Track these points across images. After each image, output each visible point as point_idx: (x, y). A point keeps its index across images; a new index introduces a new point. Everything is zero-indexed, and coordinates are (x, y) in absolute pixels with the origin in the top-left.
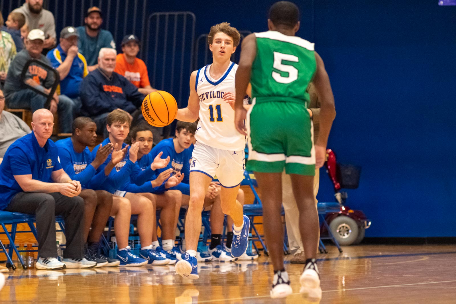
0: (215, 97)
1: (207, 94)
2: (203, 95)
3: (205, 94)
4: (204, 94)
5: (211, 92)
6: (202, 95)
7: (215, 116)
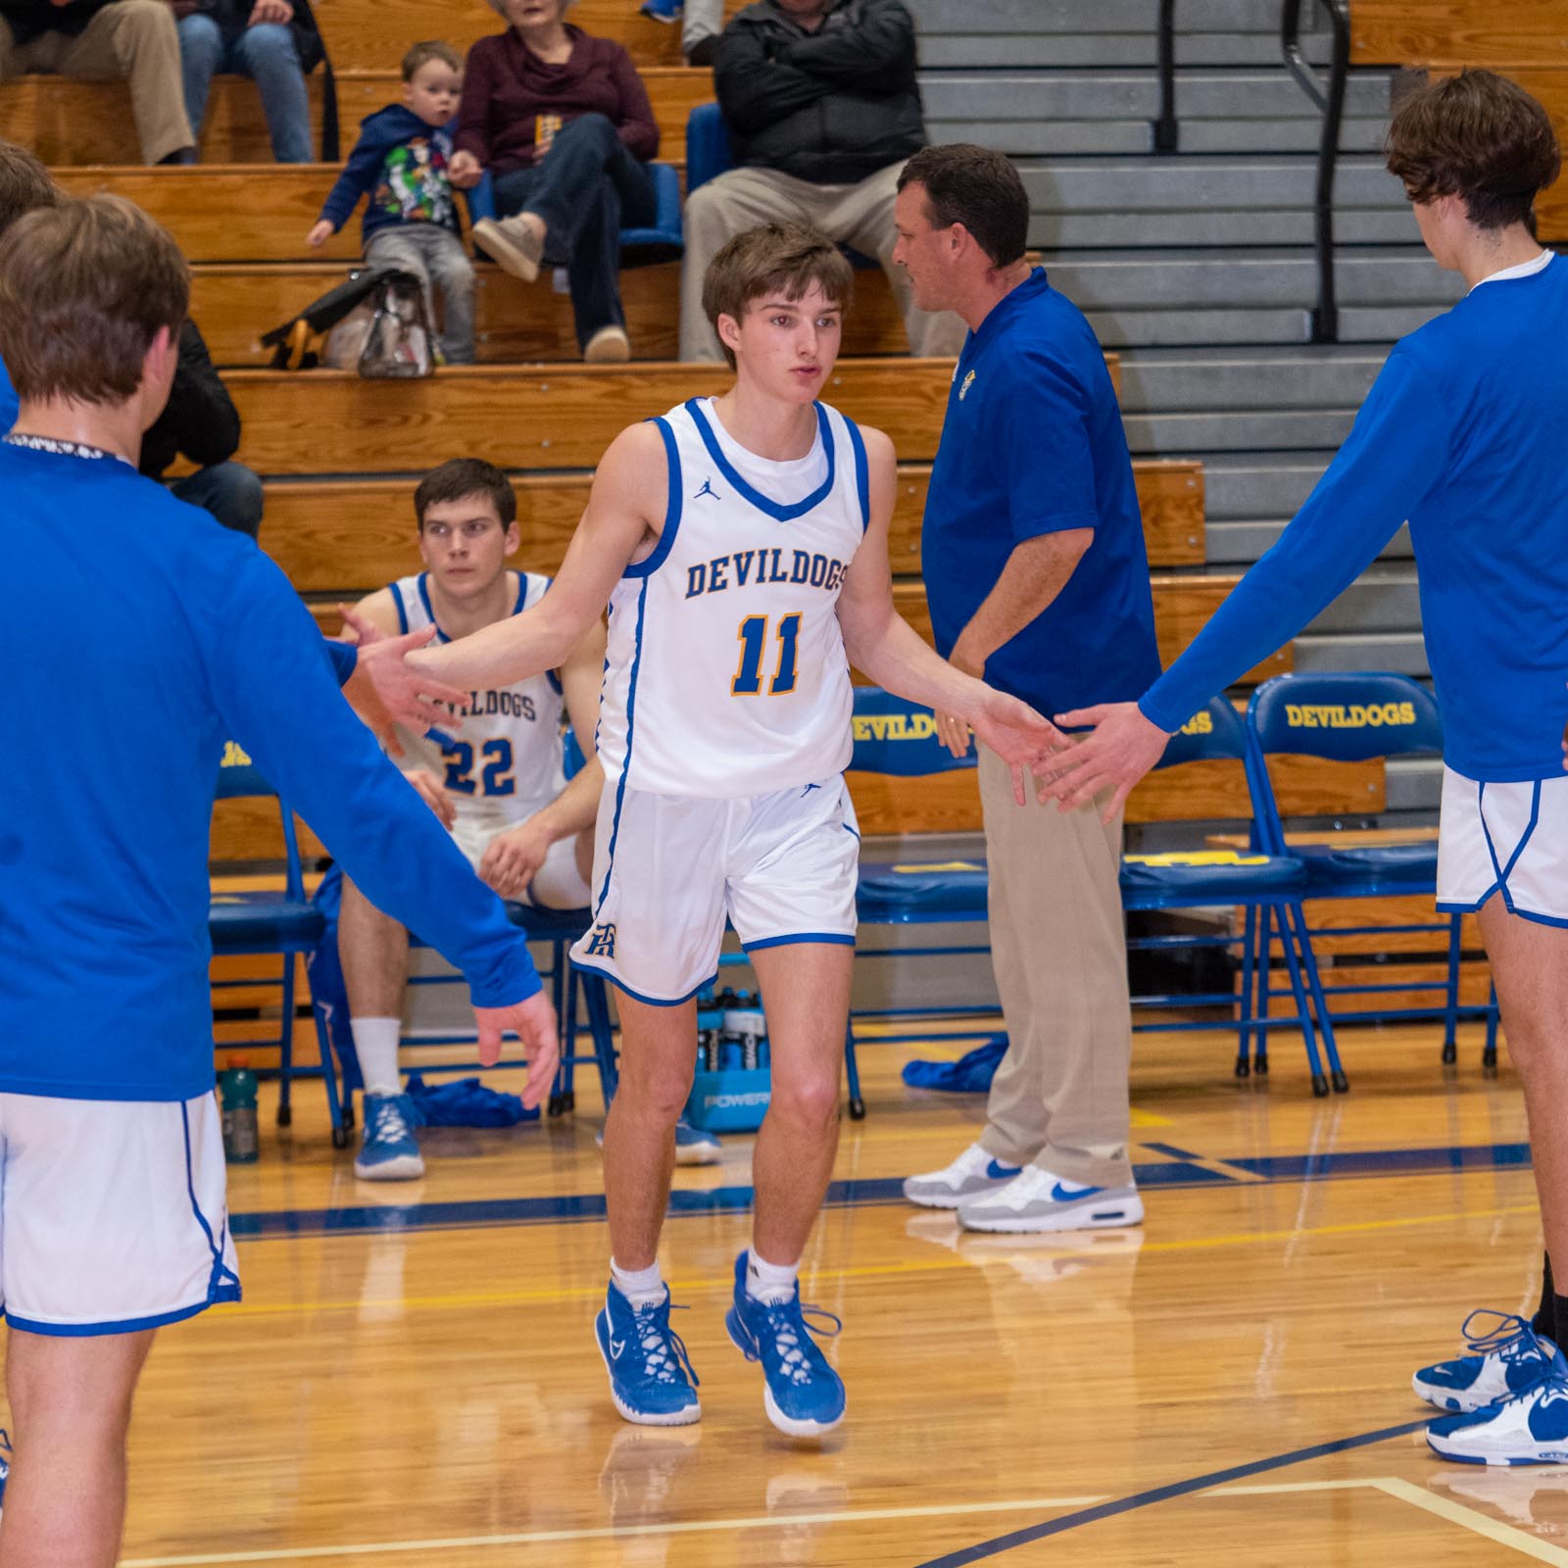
7: (769, 666)
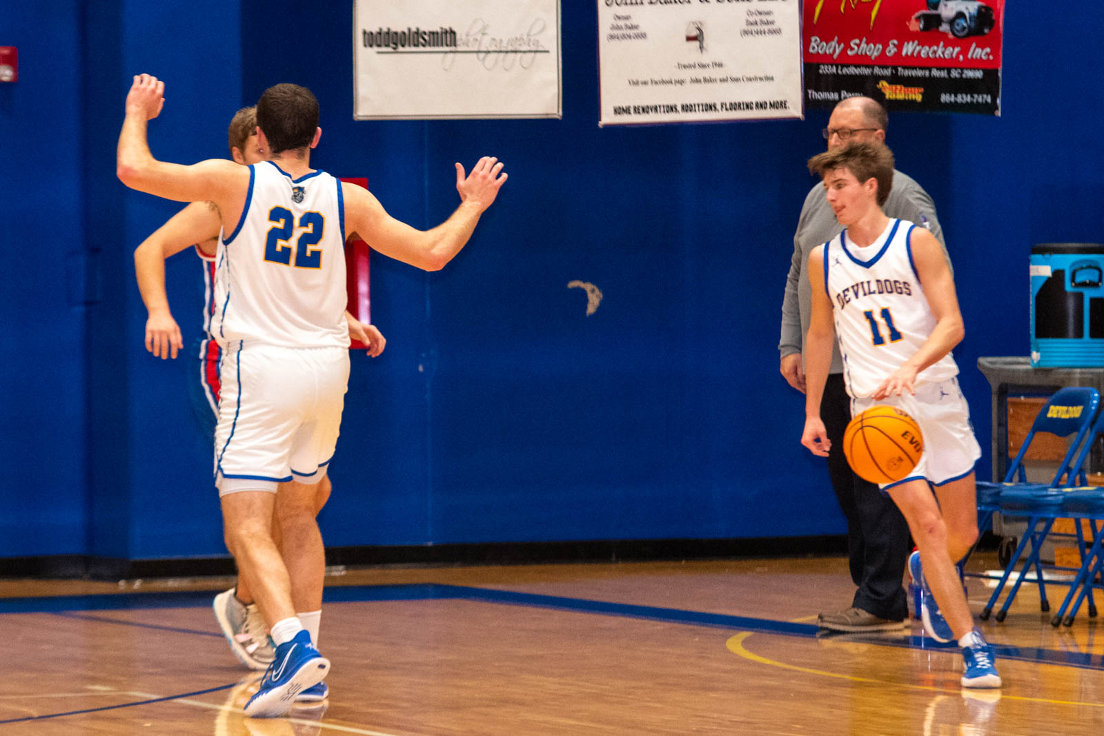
0: (874, 292)
1: (856, 288)
2: (846, 293)
3: (851, 290)
4: (847, 290)
5: (862, 283)
6: (844, 292)
7: (884, 332)
